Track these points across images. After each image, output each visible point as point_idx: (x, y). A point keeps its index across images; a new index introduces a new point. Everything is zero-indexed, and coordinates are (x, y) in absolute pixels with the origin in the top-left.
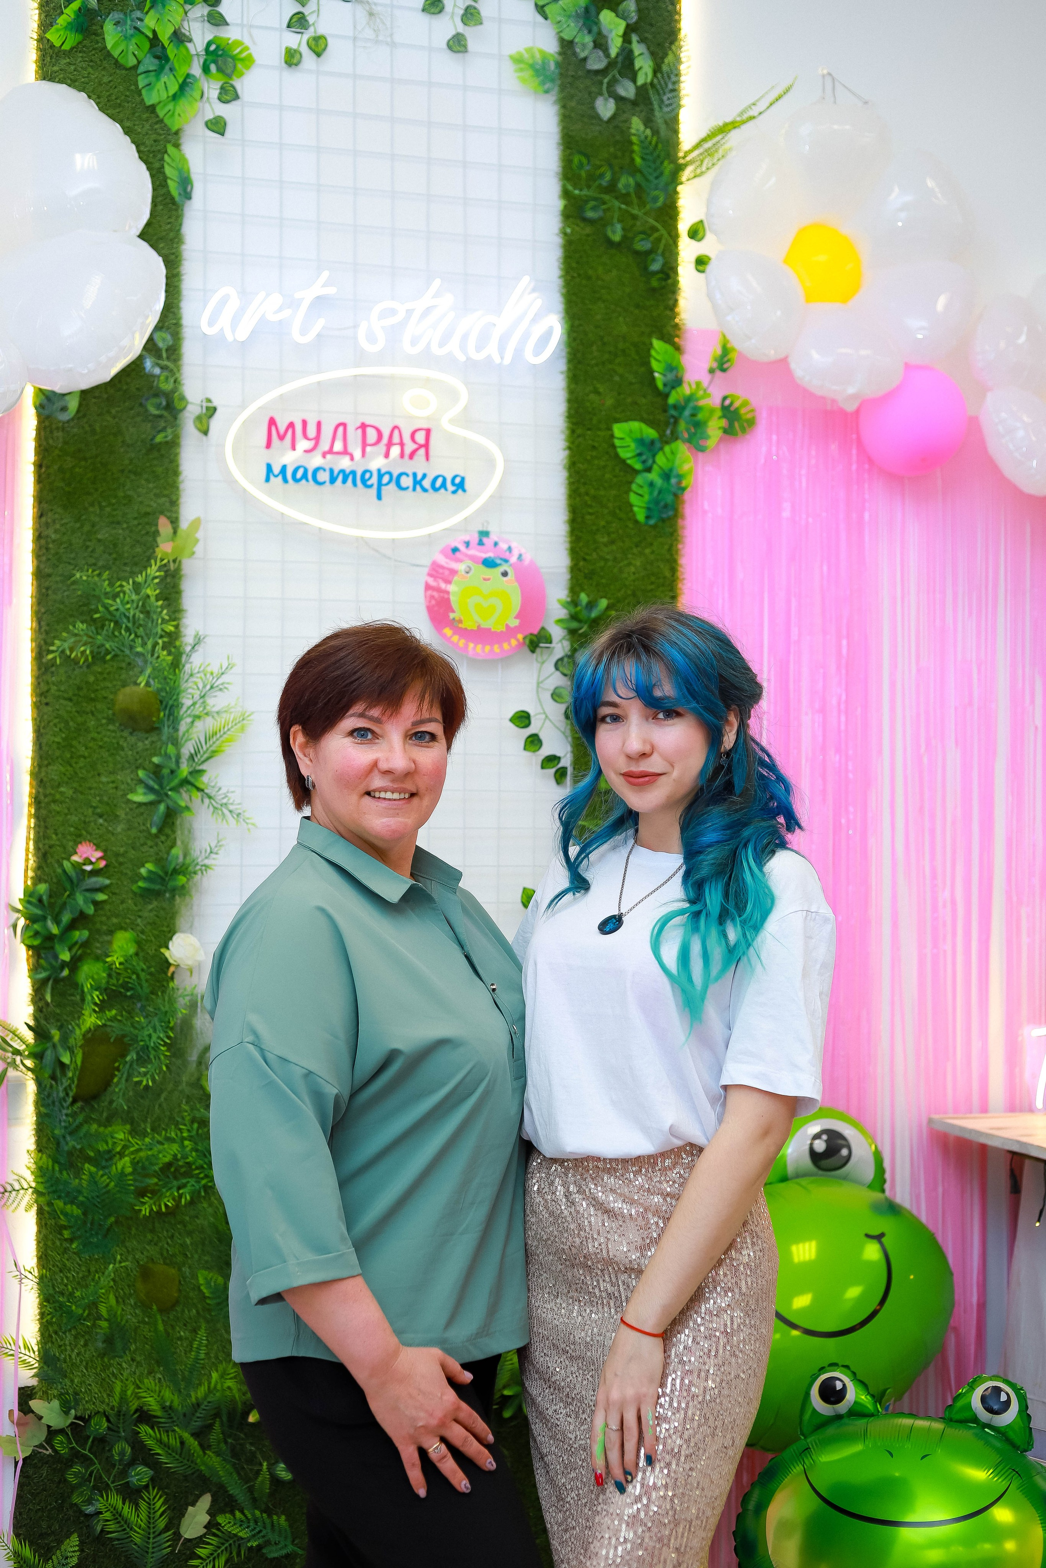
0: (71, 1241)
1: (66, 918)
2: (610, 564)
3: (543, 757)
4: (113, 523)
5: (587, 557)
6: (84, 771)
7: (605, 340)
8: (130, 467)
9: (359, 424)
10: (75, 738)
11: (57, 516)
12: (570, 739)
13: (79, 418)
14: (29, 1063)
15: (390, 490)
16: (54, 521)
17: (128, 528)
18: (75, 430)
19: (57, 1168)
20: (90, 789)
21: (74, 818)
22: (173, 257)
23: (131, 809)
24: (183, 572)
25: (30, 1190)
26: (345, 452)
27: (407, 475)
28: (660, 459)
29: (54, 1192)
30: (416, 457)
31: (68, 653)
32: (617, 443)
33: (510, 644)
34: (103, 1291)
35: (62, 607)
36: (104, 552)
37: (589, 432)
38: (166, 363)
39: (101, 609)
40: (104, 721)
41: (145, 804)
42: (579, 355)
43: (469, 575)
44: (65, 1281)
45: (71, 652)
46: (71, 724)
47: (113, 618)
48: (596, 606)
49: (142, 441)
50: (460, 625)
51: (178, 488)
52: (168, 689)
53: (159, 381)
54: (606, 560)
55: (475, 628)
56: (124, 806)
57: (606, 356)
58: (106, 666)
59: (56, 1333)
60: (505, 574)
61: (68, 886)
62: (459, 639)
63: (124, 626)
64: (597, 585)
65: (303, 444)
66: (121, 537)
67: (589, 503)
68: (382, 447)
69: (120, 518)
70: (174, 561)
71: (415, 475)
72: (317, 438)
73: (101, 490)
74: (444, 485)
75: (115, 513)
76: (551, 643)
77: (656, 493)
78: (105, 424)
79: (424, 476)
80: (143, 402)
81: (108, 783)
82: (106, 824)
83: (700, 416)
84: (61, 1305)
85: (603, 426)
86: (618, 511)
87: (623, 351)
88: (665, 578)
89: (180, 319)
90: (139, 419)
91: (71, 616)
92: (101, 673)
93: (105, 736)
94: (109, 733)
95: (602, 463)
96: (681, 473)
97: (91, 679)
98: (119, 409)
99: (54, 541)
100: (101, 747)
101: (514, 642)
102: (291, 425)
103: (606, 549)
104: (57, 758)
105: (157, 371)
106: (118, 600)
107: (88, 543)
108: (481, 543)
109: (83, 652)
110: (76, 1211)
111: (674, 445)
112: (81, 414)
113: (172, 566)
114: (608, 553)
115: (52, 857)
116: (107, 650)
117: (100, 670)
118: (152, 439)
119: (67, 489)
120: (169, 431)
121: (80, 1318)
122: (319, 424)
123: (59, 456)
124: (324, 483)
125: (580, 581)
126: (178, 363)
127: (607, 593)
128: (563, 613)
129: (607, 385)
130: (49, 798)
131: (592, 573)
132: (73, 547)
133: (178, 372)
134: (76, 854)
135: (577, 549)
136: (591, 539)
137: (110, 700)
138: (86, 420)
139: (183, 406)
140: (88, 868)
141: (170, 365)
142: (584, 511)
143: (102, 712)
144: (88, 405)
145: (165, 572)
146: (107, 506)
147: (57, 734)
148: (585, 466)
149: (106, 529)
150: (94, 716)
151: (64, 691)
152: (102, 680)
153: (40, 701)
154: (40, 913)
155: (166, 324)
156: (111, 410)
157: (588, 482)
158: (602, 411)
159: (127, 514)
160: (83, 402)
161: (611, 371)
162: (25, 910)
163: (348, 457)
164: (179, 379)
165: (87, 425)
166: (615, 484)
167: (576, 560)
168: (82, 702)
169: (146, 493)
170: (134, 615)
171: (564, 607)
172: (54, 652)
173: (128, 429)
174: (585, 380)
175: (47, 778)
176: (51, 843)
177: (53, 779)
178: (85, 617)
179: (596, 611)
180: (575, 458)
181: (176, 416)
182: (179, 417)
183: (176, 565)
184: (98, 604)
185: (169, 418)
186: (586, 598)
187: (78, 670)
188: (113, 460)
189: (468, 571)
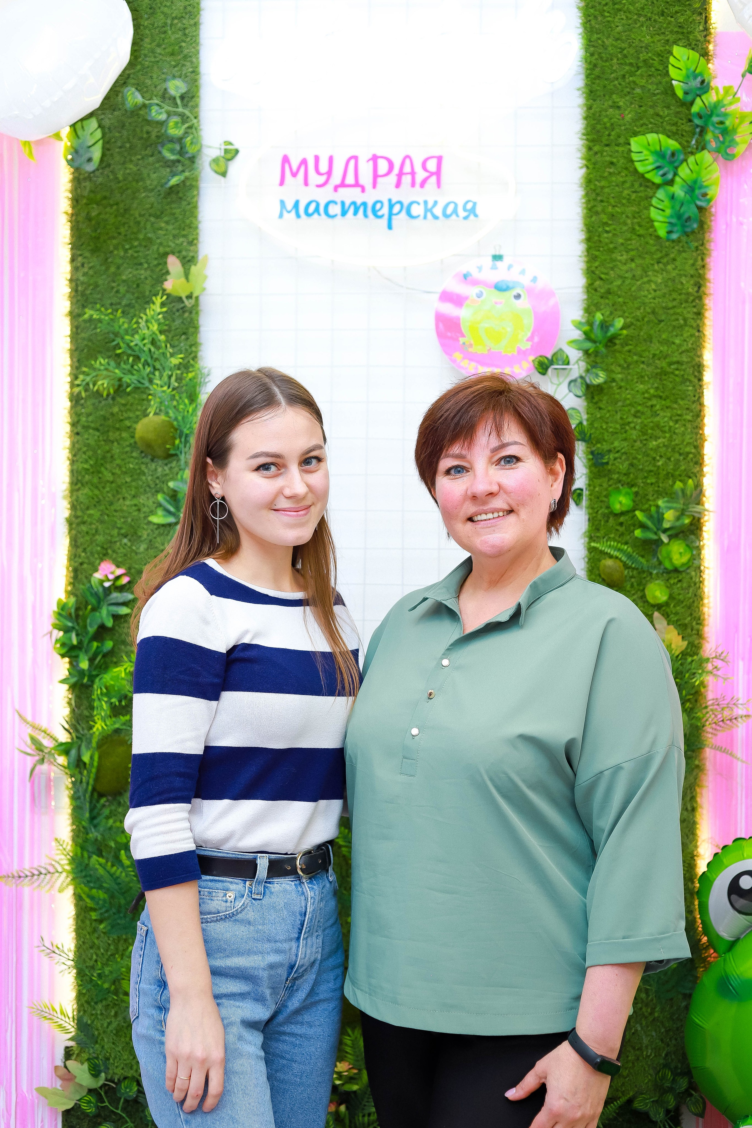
0: (101, 921)
1: (92, 630)
2: (628, 282)
4: (136, 264)
5: (603, 276)
6: (109, 495)
7: (625, 52)
8: (150, 211)
9: (370, 156)
10: (102, 465)
11: (85, 260)
12: (585, 461)
13: (103, 168)
14: (62, 760)
15: (400, 220)
16: (83, 265)
17: (148, 267)
18: (100, 180)
19: (86, 855)
20: (116, 511)
21: (100, 538)
22: (189, 8)
23: (152, 531)
24: (200, 308)
25: (64, 874)
26: (357, 184)
27: (418, 204)
28: (684, 171)
29: (85, 876)
30: (427, 186)
31: (91, 386)
32: (635, 157)
33: (521, 367)
34: (124, 969)
35: (90, 344)
36: (127, 291)
37: (607, 148)
38: (180, 110)
39: (122, 344)
40: (128, 449)
41: (163, 525)
42: (597, 71)
43: (482, 299)
44: (94, 957)
45: (94, 385)
46: (99, 452)
47: (133, 353)
48: (612, 325)
49: (162, 186)
50: (470, 350)
51: (197, 228)
52: (180, 418)
53: (167, 127)
54: (624, 278)
55: (486, 352)
56: (145, 527)
57: (627, 68)
58: (129, 398)
59: (88, 1002)
60: (518, 297)
61: (93, 601)
62: (469, 364)
63: (143, 360)
64: (613, 305)
65: (315, 179)
66: (142, 277)
67: (604, 221)
68: (393, 178)
69: (143, 261)
70: (189, 297)
71: (426, 202)
72: (329, 173)
73: (123, 234)
74: (455, 211)
75: (136, 255)
76: (568, 364)
77: (677, 208)
78: (128, 171)
79: (436, 203)
80: (160, 148)
81: (131, 506)
82: (129, 544)
83: (728, 123)
84: (91, 980)
85: (622, 140)
86: (637, 228)
87: (645, 61)
88: (688, 294)
89: (196, 67)
90: (157, 165)
91: (100, 352)
92: (124, 405)
93: (129, 463)
94: (132, 460)
95: (622, 179)
96: (705, 184)
97: (116, 410)
98: (139, 157)
99: (83, 283)
100: (125, 473)
101: (525, 365)
102: (304, 162)
103: (625, 268)
104: (87, 483)
105: (163, 117)
106: (136, 336)
107: (114, 284)
108: (494, 268)
109: (103, 384)
110: (101, 895)
111: (698, 156)
112: (104, 165)
113: (188, 303)
114: (627, 272)
115: (82, 574)
116: (127, 382)
117: (123, 402)
118: (166, 183)
119: (93, 235)
120: (187, 174)
121: (108, 991)
122: (331, 159)
123: (87, 204)
124: (336, 215)
125: (596, 301)
126: (196, 110)
127: (624, 312)
128: (577, 334)
129: (627, 98)
130: (79, 520)
131: (609, 292)
132: (98, 289)
133: (195, 118)
134: (100, 572)
135: (593, 269)
136: (608, 257)
137: (131, 430)
138: (111, 168)
139: (196, 150)
140: (107, 584)
141: (187, 112)
142: (600, 229)
143: (126, 440)
144: (112, 155)
145: (182, 308)
146: (130, 249)
147: (86, 461)
148: (603, 183)
149: (130, 270)
150: (118, 444)
151: (92, 422)
152: (126, 412)
153: (72, 431)
154: (70, 624)
155: (184, 73)
156: (133, 158)
157: (605, 199)
158: (620, 126)
159: (148, 255)
160: (108, 153)
161: (632, 84)
162: (57, 622)
163: (359, 189)
164: (196, 125)
165: (110, 174)
166: (634, 200)
167: (592, 279)
168: (108, 431)
169: (165, 235)
170: (150, 350)
171: (578, 328)
172: (78, 385)
173: (149, 175)
174: (604, 96)
175: (77, 501)
176: (80, 560)
177: (82, 503)
178: (110, 354)
179: (612, 331)
180: (591, 176)
181: (192, 159)
182: (197, 160)
183: (192, 301)
184: (118, 340)
185: (187, 162)
186: (601, 317)
187: (103, 402)
188: (135, 205)
189: (480, 295)
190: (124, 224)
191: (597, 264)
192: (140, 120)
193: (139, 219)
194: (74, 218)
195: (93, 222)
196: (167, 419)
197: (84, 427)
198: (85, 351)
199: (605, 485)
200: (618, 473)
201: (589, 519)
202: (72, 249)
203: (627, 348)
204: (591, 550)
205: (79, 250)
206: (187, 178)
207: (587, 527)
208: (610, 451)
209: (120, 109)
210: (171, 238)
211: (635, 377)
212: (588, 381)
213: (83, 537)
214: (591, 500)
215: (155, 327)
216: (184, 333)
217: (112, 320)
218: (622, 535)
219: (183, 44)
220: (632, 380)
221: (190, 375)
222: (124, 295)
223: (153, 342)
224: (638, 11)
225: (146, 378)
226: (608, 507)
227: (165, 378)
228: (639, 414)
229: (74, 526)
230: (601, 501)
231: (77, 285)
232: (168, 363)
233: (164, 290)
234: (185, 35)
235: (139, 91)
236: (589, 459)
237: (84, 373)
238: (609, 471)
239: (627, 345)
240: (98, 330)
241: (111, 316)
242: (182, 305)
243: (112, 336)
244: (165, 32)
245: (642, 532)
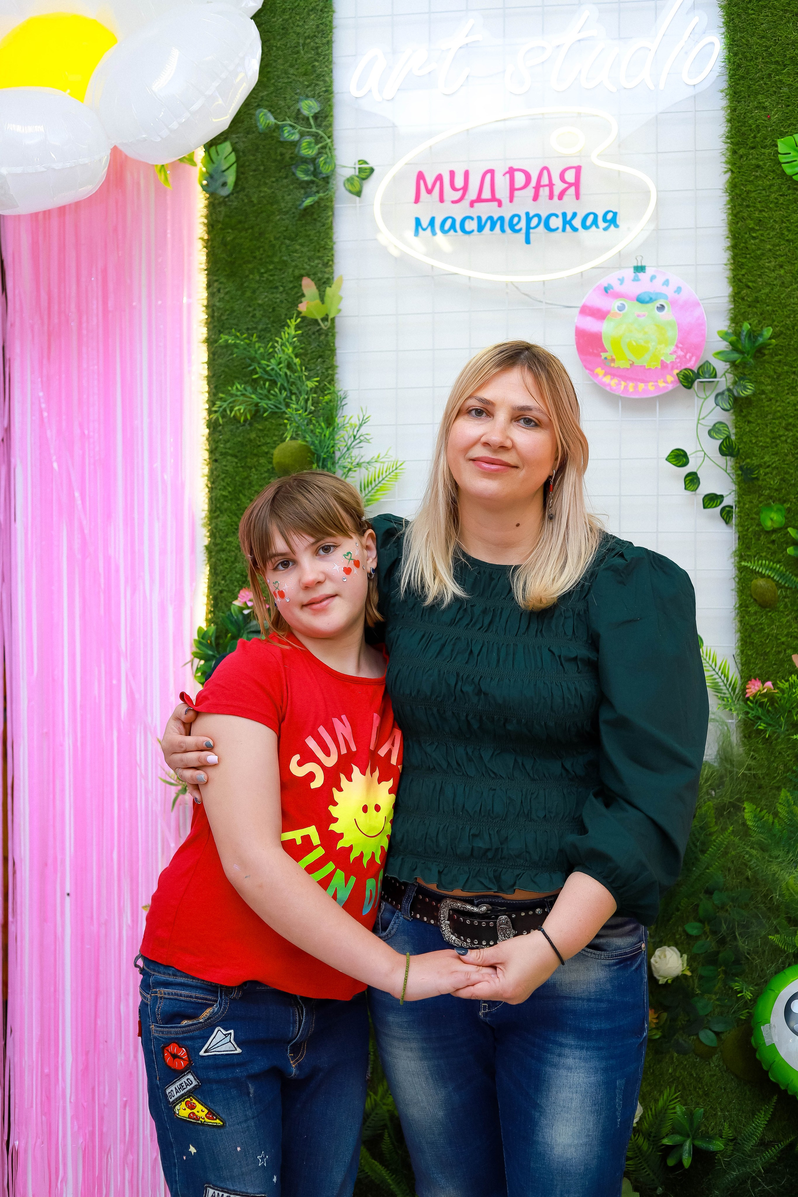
2: (776, 290)
3: (703, 496)
4: (271, 288)
5: (750, 284)
7: (771, 50)
8: (285, 234)
9: (507, 170)
10: (240, 491)
11: (222, 286)
12: (733, 477)
13: (238, 192)
15: (538, 233)
16: (219, 291)
17: (284, 291)
18: (235, 204)
22: (322, 27)
24: (336, 330)
26: (493, 199)
27: (557, 216)
30: (565, 197)
31: (228, 412)
32: (782, 159)
33: (665, 382)
35: (227, 370)
36: (263, 316)
37: (752, 151)
38: (314, 130)
39: (258, 369)
40: (266, 475)
42: (741, 72)
43: (623, 312)
45: (231, 411)
46: (237, 478)
47: (270, 378)
48: (761, 335)
49: (296, 208)
50: (612, 365)
51: (332, 249)
52: (317, 442)
53: (300, 148)
54: (772, 286)
55: (628, 367)
57: (773, 66)
58: (267, 423)
60: (662, 308)
61: (233, 629)
62: (612, 379)
63: (279, 384)
64: (761, 314)
65: (450, 195)
66: (278, 300)
67: (751, 226)
68: (530, 191)
69: (278, 284)
70: (325, 319)
71: (564, 215)
72: (465, 188)
73: (258, 258)
74: (595, 222)
75: (271, 278)
76: (715, 376)
78: (262, 194)
79: (575, 215)
80: (294, 170)
85: (768, 142)
87: (791, 58)
89: (330, 86)
90: (291, 187)
91: (236, 378)
92: (261, 430)
95: (769, 183)
97: (253, 435)
98: (274, 179)
99: (219, 309)
101: (670, 378)
102: (439, 178)
103: (773, 275)
104: (226, 510)
105: (296, 137)
106: (272, 361)
107: (250, 309)
108: (636, 279)
109: (239, 410)
112: (238, 189)
113: (323, 325)
114: (776, 279)
115: (222, 602)
116: (264, 408)
117: (260, 427)
118: (300, 205)
119: (229, 259)
120: (321, 195)
122: (467, 174)
123: (221, 229)
124: (473, 231)
125: (743, 311)
126: (330, 129)
127: (774, 321)
128: (723, 345)
129: (774, 98)
130: (219, 547)
131: (757, 301)
132: (235, 314)
133: (329, 137)
134: (239, 599)
135: (740, 276)
136: (754, 264)
137: (269, 456)
138: (245, 193)
139: (330, 169)
140: (246, 612)
141: (320, 132)
142: (746, 236)
143: (264, 466)
144: (246, 178)
145: (318, 331)
146: (265, 272)
147: (225, 488)
148: (748, 188)
149: (266, 294)
150: (257, 470)
151: (229, 449)
152: (263, 437)
153: (210, 458)
154: (211, 653)
155: (317, 92)
156: (267, 181)
157: (751, 204)
158: (766, 127)
159: (283, 278)
160: (242, 176)
161: (778, 83)
162: (198, 651)
163: (495, 204)
164: (330, 144)
165: (245, 198)
166: (782, 204)
167: (738, 288)
168: (246, 457)
169: (300, 257)
170: (286, 374)
171: (724, 339)
172: (216, 412)
173: (283, 197)
174: (749, 96)
175: (216, 529)
176: (220, 589)
177: (221, 530)
178: (247, 379)
179: (761, 340)
180: (736, 180)
181: (327, 180)
182: (331, 181)
183: (328, 324)
184: (255, 365)
185: (321, 183)
186: (749, 327)
187: (241, 428)
188: (270, 228)
189: (621, 308)
190: (259, 248)
191: (744, 271)
192: (274, 142)
193: (274, 242)
194: (210, 243)
195: (229, 247)
196: (304, 443)
197: (222, 454)
198: (222, 377)
199: (755, 501)
200: (769, 488)
201: (739, 538)
202: (208, 275)
203: (777, 358)
204: (741, 569)
205: (215, 276)
206: (321, 199)
207: (737, 545)
208: (760, 466)
209: (254, 132)
210: (306, 260)
211: (786, 388)
212: (736, 394)
213: (222, 565)
214: (740, 517)
215: (290, 350)
216: (320, 356)
217: (248, 345)
218: (774, 553)
219: (316, 64)
220: (783, 391)
221: (327, 398)
222: (260, 319)
223: (289, 366)
224: (784, 6)
225: (283, 403)
226: (759, 525)
227: (302, 403)
228: (790, 427)
229: (213, 554)
230: (752, 519)
231: (213, 311)
232: (304, 387)
233: (299, 313)
234: (318, 54)
235: (272, 113)
236: (738, 475)
237: (221, 399)
238: (760, 486)
239: (776, 355)
240: (235, 356)
241: (247, 341)
242: (318, 328)
243: (248, 361)
244: (298, 52)
245: (795, 549)
